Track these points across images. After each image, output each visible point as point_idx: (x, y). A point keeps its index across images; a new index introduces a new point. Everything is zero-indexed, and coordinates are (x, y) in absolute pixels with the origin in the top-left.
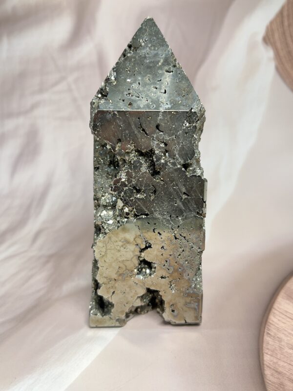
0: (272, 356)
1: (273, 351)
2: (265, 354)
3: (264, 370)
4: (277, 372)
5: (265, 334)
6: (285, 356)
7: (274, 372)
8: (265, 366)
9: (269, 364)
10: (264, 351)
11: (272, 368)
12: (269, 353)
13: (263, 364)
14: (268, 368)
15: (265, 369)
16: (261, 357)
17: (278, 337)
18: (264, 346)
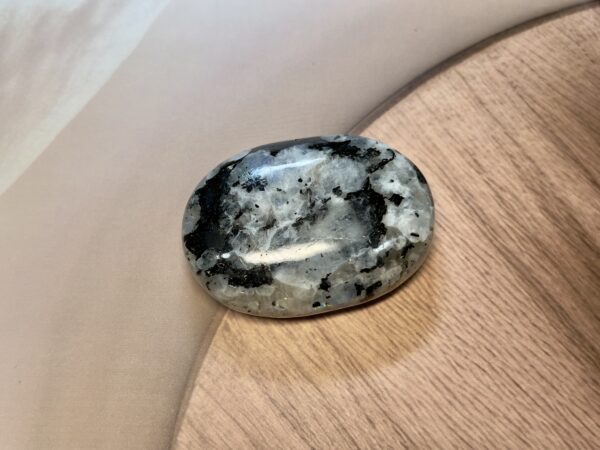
0: (208, 393)
1: (215, 381)
2: (197, 388)
3: (179, 430)
4: (202, 437)
5: (220, 328)
6: (234, 396)
7: (196, 437)
8: (185, 421)
9: (195, 414)
10: (198, 379)
11: (197, 425)
12: (205, 386)
13: (184, 414)
14: (189, 426)
15: (183, 428)
16: (187, 393)
17: (241, 342)
18: (205, 363)
